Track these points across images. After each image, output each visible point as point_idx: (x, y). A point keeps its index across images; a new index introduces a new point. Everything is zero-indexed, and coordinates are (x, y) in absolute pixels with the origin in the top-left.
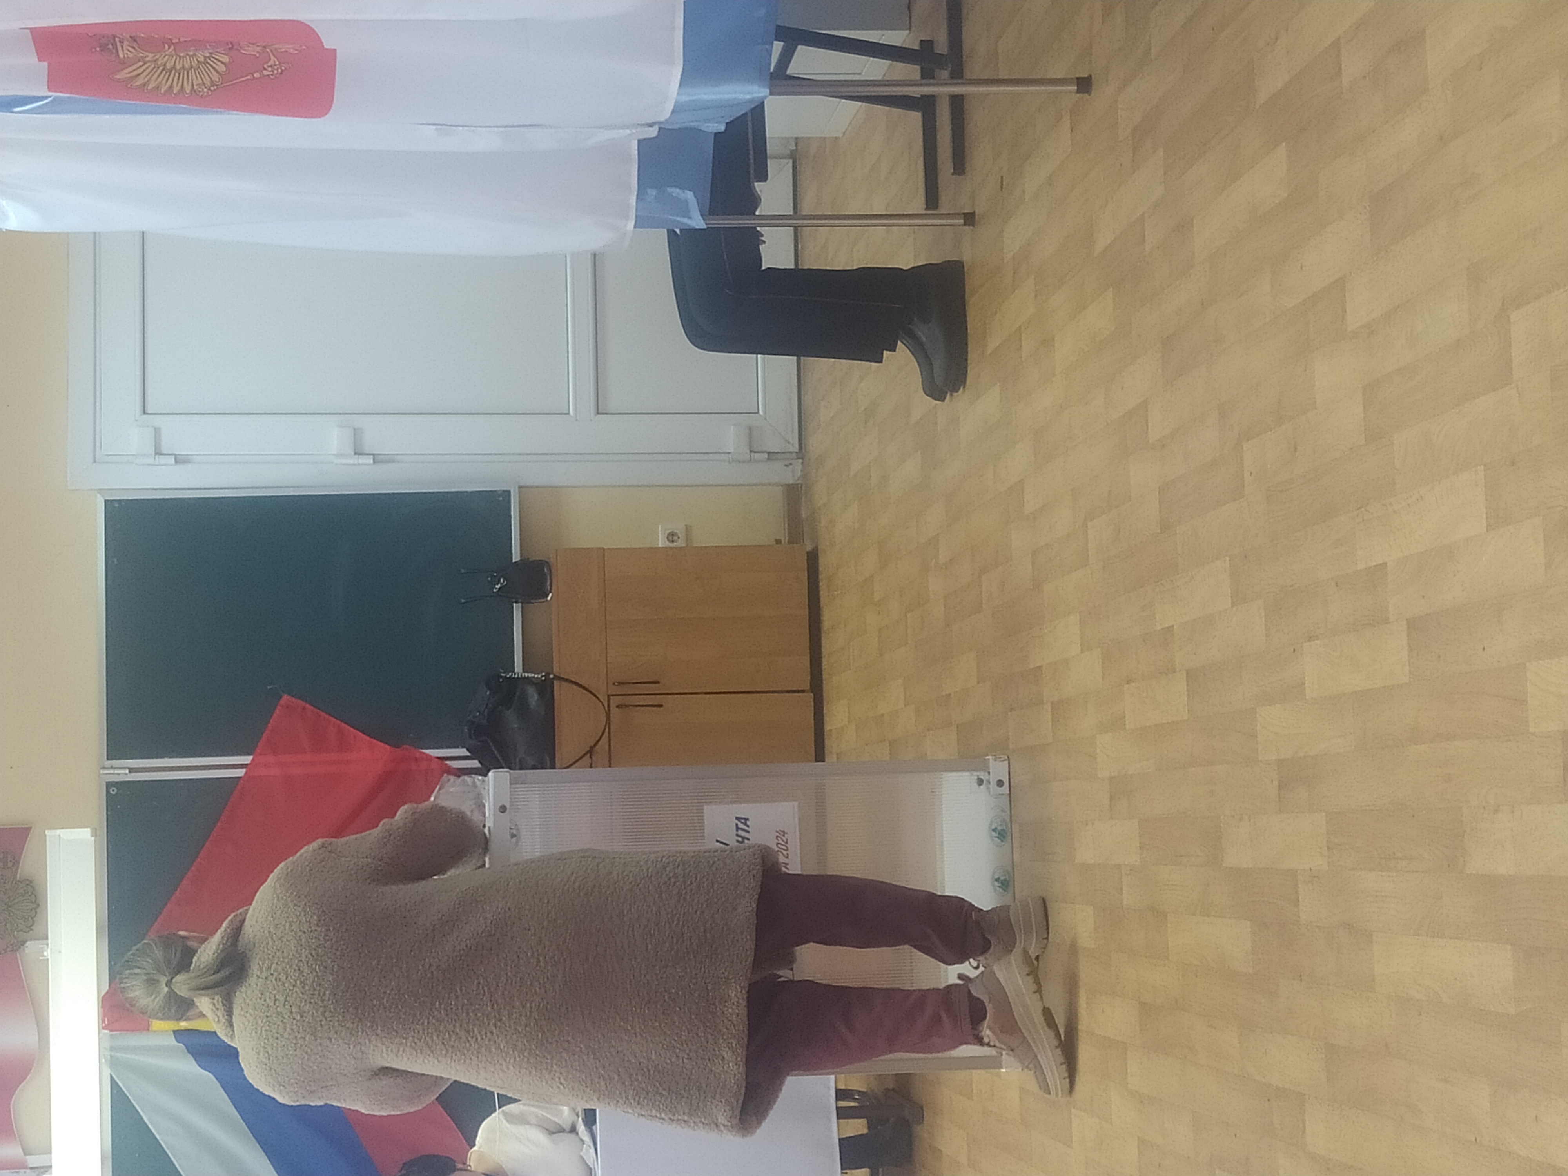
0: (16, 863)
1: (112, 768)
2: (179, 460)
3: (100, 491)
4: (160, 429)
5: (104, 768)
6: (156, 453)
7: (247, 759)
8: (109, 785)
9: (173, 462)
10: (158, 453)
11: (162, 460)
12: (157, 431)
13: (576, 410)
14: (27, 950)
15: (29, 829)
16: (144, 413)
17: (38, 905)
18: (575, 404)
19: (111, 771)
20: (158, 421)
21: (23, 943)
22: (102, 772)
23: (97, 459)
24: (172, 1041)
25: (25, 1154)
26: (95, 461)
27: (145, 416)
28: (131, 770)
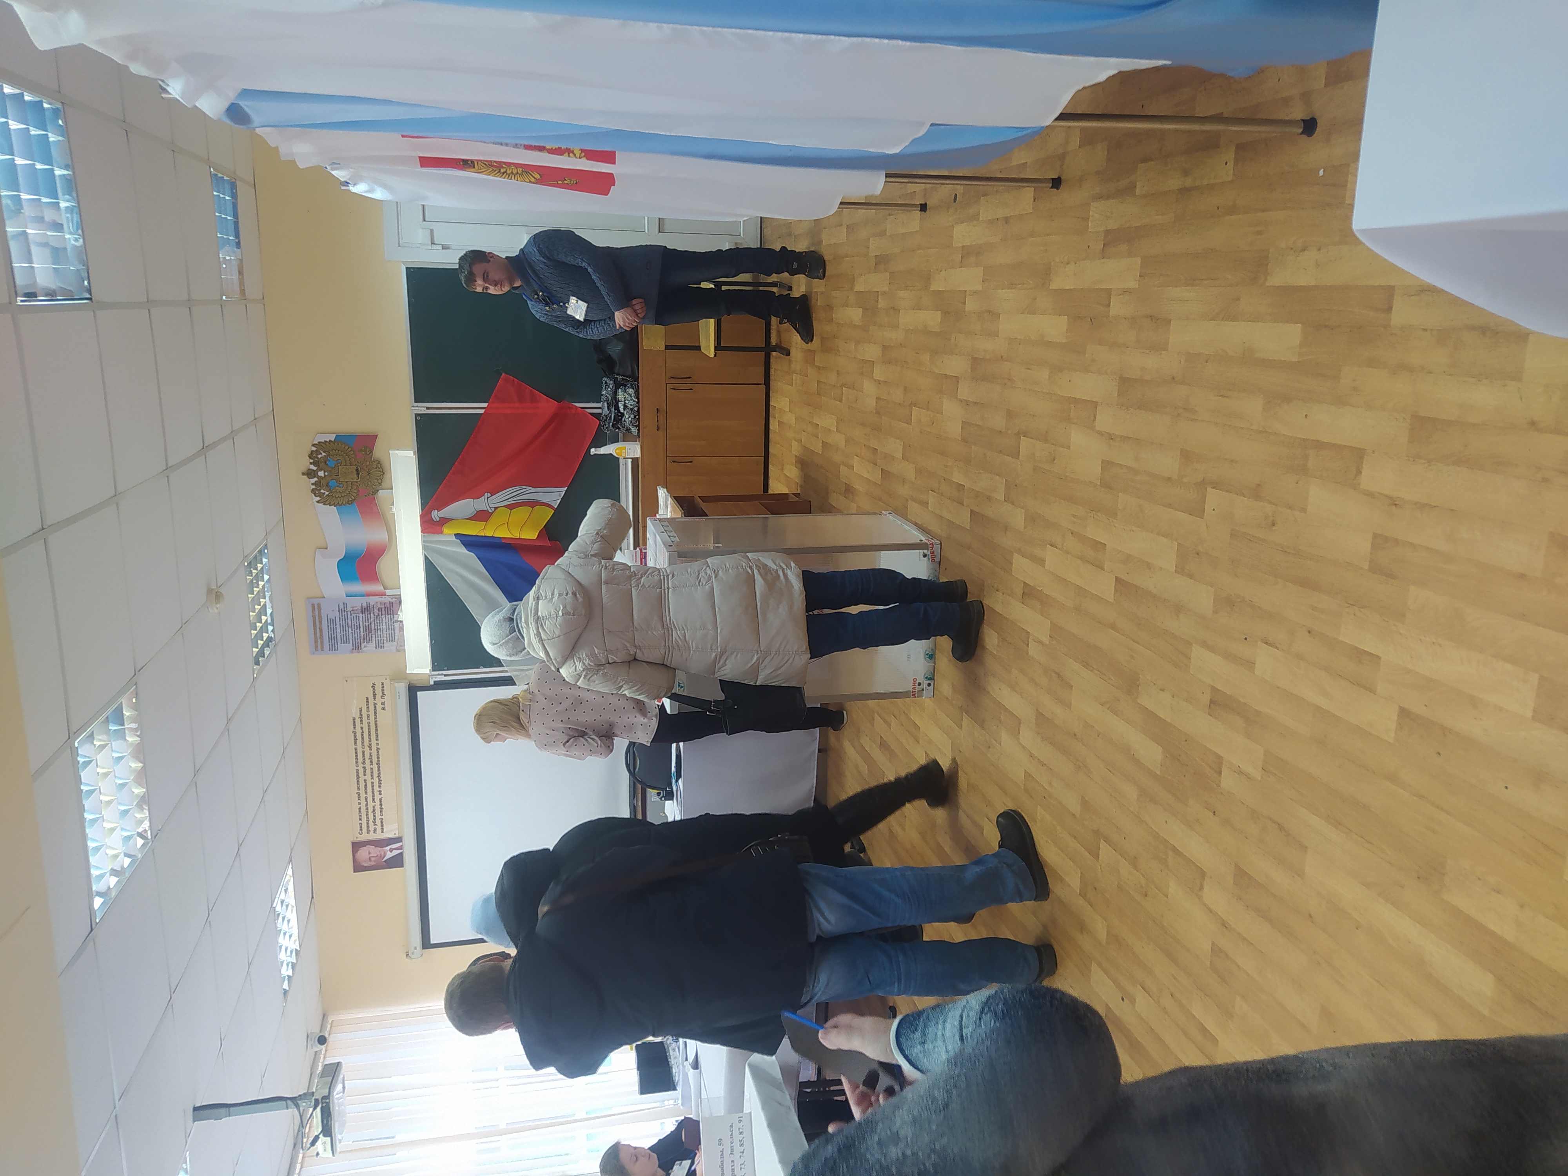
0: (371, 452)
1: (417, 407)
2: (444, 247)
3: (404, 263)
4: (433, 230)
5: (413, 407)
6: (432, 244)
7: (485, 405)
8: (416, 415)
9: (441, 248)
10: (433, 243)
11: (434, 247)
12: (432, 231)
13: (648, 229)
14: (379, 495)
15: (377, 435)
16: (424, 220)
17: (384, 473)
18: (648, 227)
19: (417, 408)
20: (433, 226)
21: (378, 491)
22: (413, 408)
23: (401, 245)
24: (454, 538)
25: (385, 589)
26: (399, 246)
27: (424, 222)
28: (428, 408)
